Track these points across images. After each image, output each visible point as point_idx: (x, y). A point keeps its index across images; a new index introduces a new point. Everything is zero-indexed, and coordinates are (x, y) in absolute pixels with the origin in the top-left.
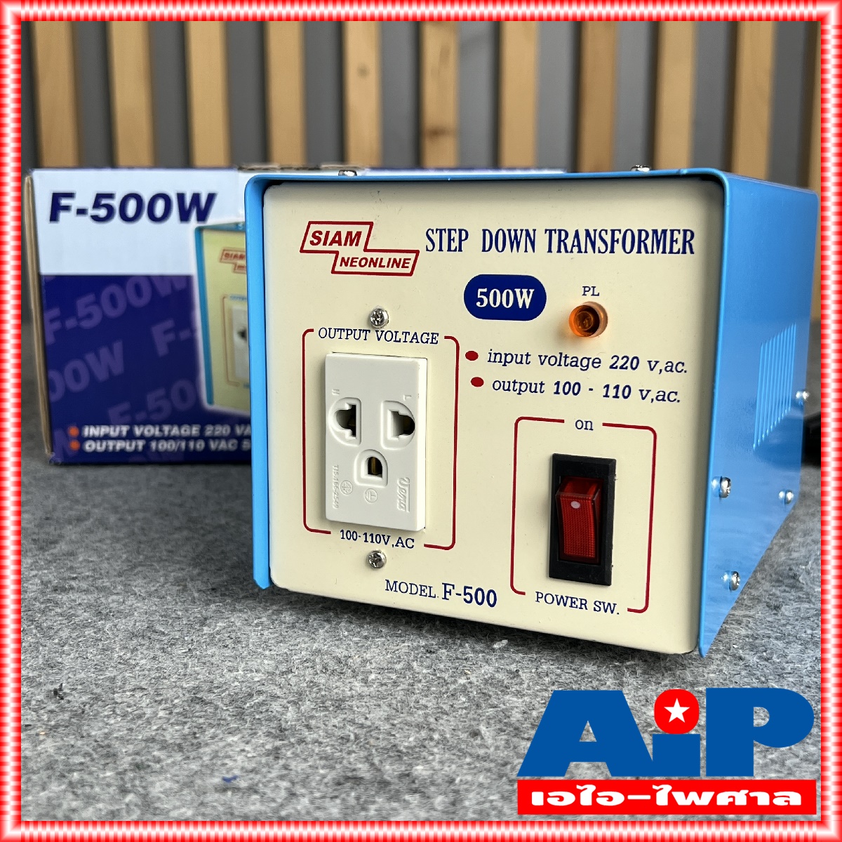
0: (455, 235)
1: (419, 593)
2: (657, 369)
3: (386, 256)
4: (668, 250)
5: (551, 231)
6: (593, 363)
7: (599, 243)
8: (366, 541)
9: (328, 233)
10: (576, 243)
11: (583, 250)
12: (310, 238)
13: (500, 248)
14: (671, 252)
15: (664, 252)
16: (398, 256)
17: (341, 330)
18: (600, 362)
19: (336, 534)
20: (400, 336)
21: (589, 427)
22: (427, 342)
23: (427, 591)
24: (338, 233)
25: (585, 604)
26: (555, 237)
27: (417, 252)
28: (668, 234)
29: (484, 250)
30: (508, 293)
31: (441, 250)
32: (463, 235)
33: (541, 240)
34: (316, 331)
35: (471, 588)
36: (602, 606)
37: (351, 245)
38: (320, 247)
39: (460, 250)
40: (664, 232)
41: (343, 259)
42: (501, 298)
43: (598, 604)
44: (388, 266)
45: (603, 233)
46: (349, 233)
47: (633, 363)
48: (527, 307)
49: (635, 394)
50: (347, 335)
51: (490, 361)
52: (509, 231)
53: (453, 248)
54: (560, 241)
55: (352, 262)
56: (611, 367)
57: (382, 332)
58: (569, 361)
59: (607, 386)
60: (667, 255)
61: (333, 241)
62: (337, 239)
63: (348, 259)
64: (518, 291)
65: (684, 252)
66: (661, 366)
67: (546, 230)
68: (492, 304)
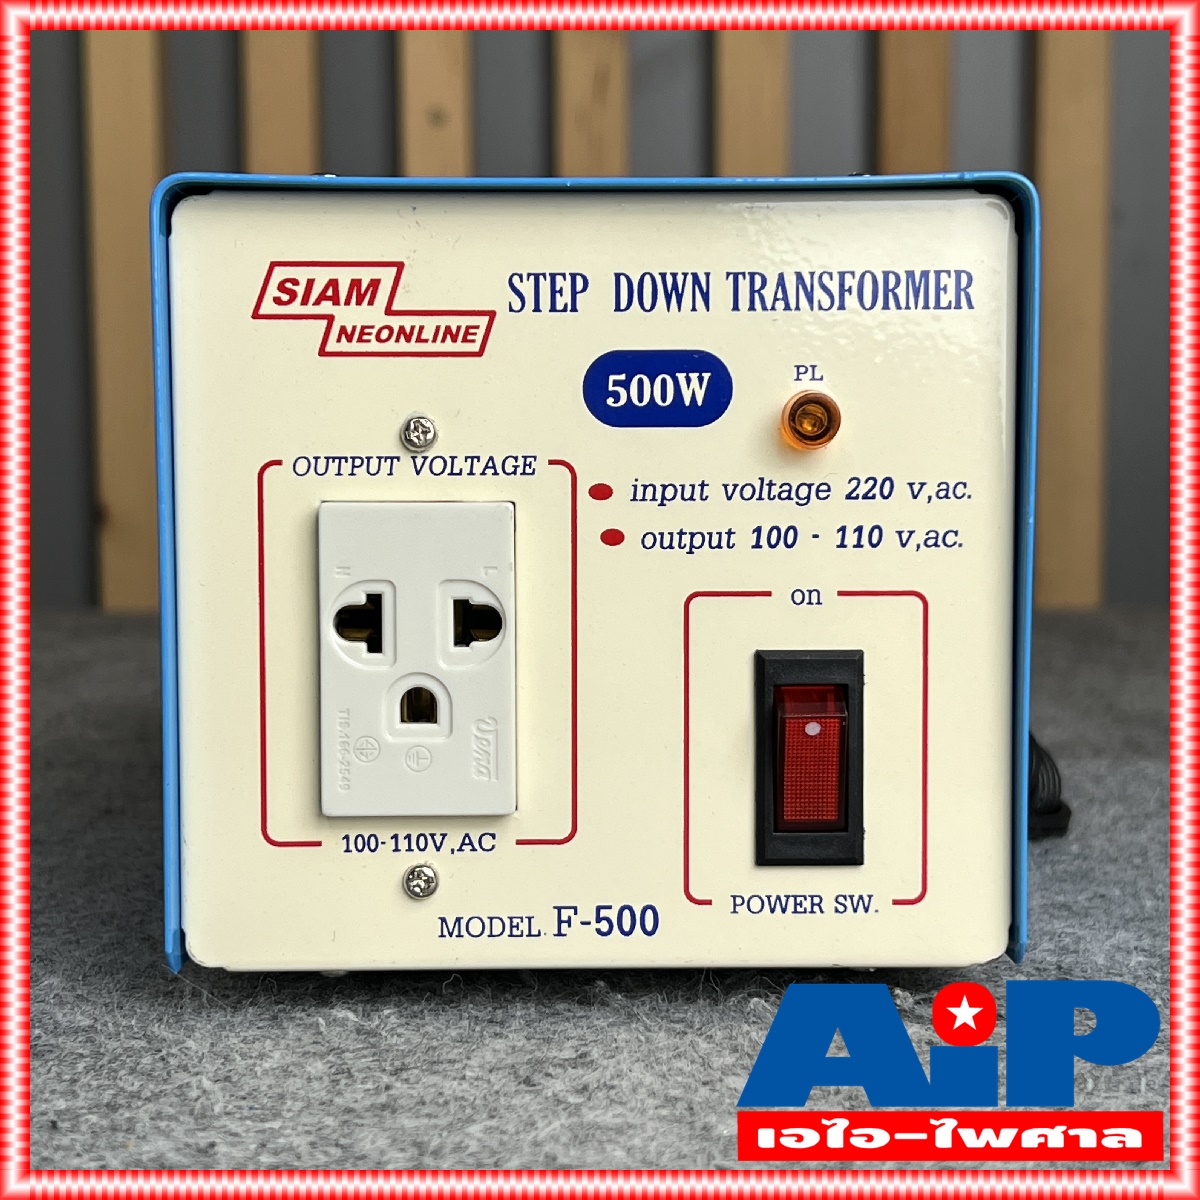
0: (564, 284)
1: (507, 931)
2: (923, 496)
3: (430, 324)
4: (932, 303)
5: (736, 275)
6: (818, 491)
7: (819, 294)
8: (397, 850)
9: (310, 283)
10: (780, 295)
11: (793, 305)
12: (273, 291)
13: (647, 304)
14: (938, 306)
15: (926, 307)
16: (454, 322)
17: (340, 458)
18: (829, 490)
19: (333, 841)
20: (459, 464)
21: (814, 599)
22: (515, 473)
23: (524, 926)
24: (333, 284)
25: (818, 904)
26: (744, 285)
27: (492, 315)
28: (932, 278)
29: (618, 309)
30: (664, 382)
31: (537, 309)
32: (580, 283)
33: (721, 291)
34: (287, 463)
35: (610, 907)
36: (848, 904)
37: (359, 303)
38: (296, 308)
39: (574, 309)
40: (925, 274)
41: (343, 330)
42: (652, 390)
43: (841, 900)
44: (434, 340)
45: (826, 278)
46: (355, 283)
47: (883, 488)
48: (700, 403)
49: (890, 539)
50: (354, 467)
51: (634, 499)
52: (663, 276)
53: (560, 306)
54: (752, 291)
55: (362, 333)
56: (849, 497)
57: (425, 458)
58: (775, 491)
59: (843, 529)
60: (932, 311)
61: (322, 297)
62: (330, 293)
63: (354, 328)
64: (681, 377)
65: (958, 306)
66: (930, 490)
67: (728, 274)
68: (635, 401)
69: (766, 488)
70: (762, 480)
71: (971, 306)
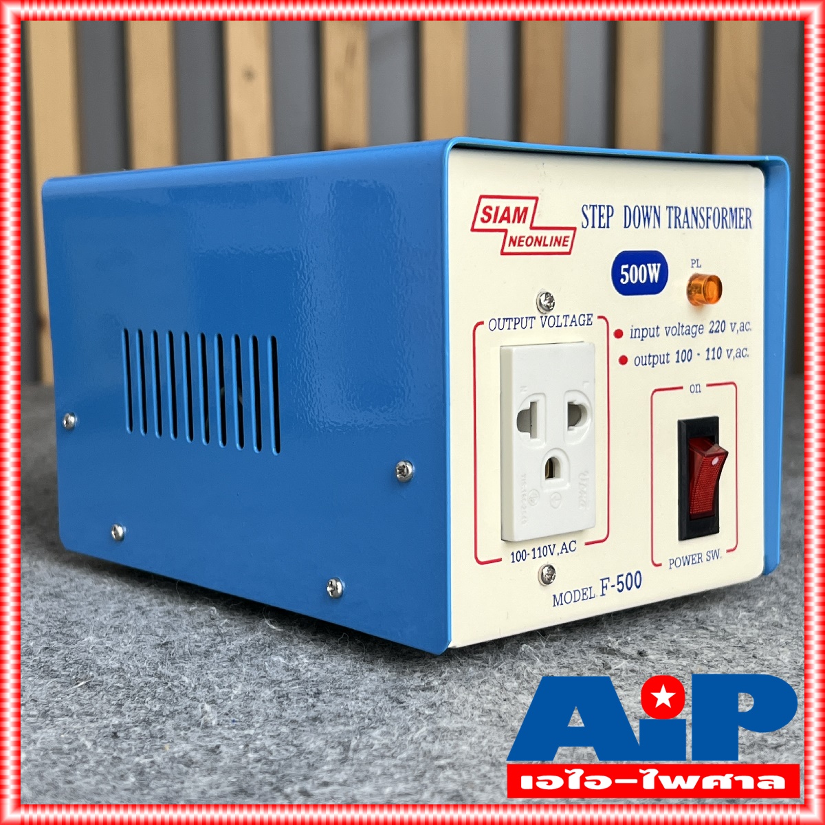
0: (604, 211)
1: (581, 598)
2: (735, 330)
3: (549, 234)
4: (738, 225)
5: (670, 207)
6: (699, 329)
7: (700, 220)
8: (535, 558)
9: (497, 208)
10: (686, 220)
11: (690, 226)
12: (480, 215)
13: (637, 224)
14: (740, 227)
15: (736, 227)
16: (560, 234)
17: (510, 319)
18: (703, 328)
19: (507, 559)
20: (562, 320)
21: (698, 390)
22: (583, 324)
23: (588, 593)
24: (507, 209)
25: (701, 558)
26: (673, 212)
27: (574, 229)
28: (738, 210)
29: (625, 227)
30: (643, 269)
31: (593, 227)
32: (610, 211)
33: (664, 216)
34: (486, 323)
35: (623, 575)
36: (711, 555)
37: (519, 222)
38: (490, 225)
39: (608, 227)
40: (736, 210)
41: (511, 238)
42: (638, 274)
43: (708, 554)
44: (550, 245)
45: (702, 210)
46: (517, 209)
47: (722, 326)
50: (515, 324)
51: (632, 338)
52: (643, 207)
53: (602, 225)
54: (676, 217)
55: (520, 241)
56: (710, 332)
57: (546, 317)
58: (684, 330)
59: (708, 350)
60: (738, 229)
61: (503, 218)
62: (506, 216)
63: (516, 237)
64: (649, 265)
65: (747, 227)
66: (738, 326)
67: (667, 207)
69: (681, 328)
70: (679, 324)
71: (751, 228)
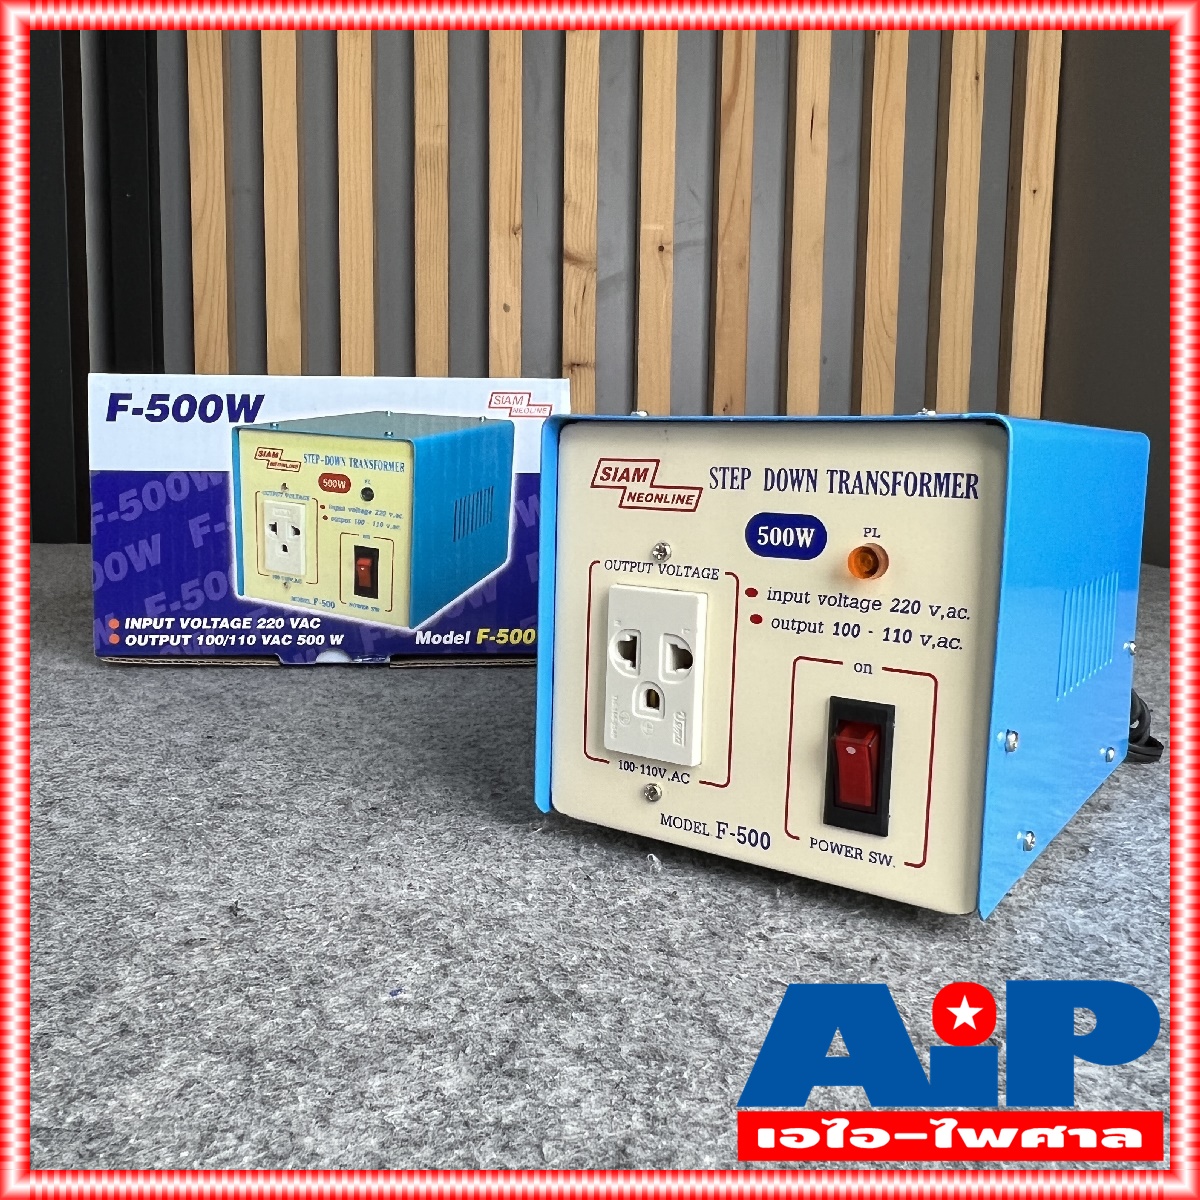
0: (738, 473)
1: (693, 829)
2: (939, 615)
3: (670, 493)
4: (951, 494)
5: (832, 472)
6: (874, 605)
7: (880, 485)
8: (643, 773)
9: (617, 470)
10: (857, 485)
11: (865, 491)
12: (600, 473)
13: (782, 487)
14: (954, 496)
16: (683, 493)
17: (626, 562)
18: (880, 604)
19: (614, 765)
20: (682, 570)
21: (868, 670)
22: (708, 577)
23: (701, 828)
24: (627, 470)
26: (837, 477)
27: (701, 489)
28: (952, 476)
29: (766, 489)
30: (789, 532)
31: (724, 487)
32: (747, 473)
33: (823, 480)
34: (602, 563)
35: (745, 828)
36: (877, 858)
37: (638, 481)
38: (609, 483)
39: (743, 488)
40: (947, 476)
41: (631, 494)
43: (873, 855)
44: (672, 502)
45: (885, 475)
46: (637, 470)
47: (913, 607)
48: (808, 546)
49: (916, 640)
50: (632, 567)
51: (769, 599)
52: (791, 471)
53: (735, 487)
54: (841, 481)
55: (639, 497)
56: (892, 610)
57: (665, 565)
58: (849, 602)
59: (887, 630)
60: (951, 498)
61: (622, 477)
62: (625, 475)
63: (635, 494)
64: (798, 530)
65: (968, 496)
66: (944, 611)
67: (828, 471)
68: (773, 542)
69: (843, 600)
70: (841, 594)
71: (975, 496)
